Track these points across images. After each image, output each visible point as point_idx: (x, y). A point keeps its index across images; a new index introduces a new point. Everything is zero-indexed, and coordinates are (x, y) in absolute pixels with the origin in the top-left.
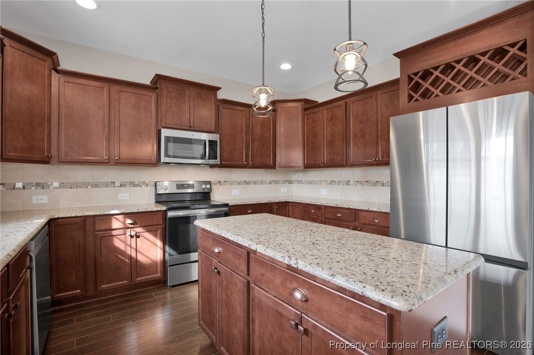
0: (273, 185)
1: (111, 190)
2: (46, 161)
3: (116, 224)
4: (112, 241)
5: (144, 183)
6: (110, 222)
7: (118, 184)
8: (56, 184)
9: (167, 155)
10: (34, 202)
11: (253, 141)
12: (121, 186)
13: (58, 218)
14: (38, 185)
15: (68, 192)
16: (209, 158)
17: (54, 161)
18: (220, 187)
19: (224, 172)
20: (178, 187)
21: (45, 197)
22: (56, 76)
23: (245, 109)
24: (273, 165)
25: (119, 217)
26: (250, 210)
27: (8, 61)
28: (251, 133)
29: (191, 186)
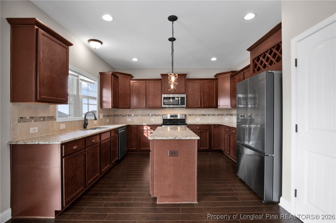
0: (220, 117)
1: (148, 117)
2: (129, 108)
3: (145, 128)
4: (144, 133)
5: (159, 115)
6: (143, 128)
7: (150, 115)
8: (133, 115)
9: (164, 104)
10: (128, 120)
11: (204, 96)
12: (151, 116)
13: (131, 125)
14: (128, 115)
15: (136, 117)
16: (181, 105)
17: (131, 108)
18: (191, 117)
19: (192, 110)
20: (171, 116)
21: (130, 119)
22: (131, 81)
23: (199, 81)
24: (216, 106)
25: (146, 126)
26: (198, 127)
27: (119, 80)
28: (203, 92)
29: (176, 116)
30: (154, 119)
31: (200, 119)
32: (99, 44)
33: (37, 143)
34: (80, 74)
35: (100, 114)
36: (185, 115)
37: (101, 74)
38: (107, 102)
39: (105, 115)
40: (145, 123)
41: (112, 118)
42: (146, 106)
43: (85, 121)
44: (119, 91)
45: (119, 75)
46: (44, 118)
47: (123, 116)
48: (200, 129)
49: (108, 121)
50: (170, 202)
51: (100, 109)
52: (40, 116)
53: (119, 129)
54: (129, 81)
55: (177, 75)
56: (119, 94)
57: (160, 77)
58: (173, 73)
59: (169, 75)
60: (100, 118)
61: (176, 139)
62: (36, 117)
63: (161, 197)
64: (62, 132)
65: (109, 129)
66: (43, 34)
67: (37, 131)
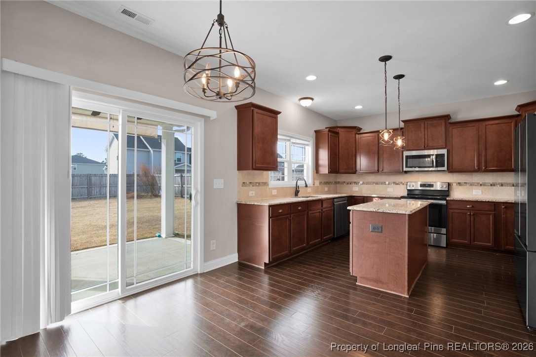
1: (384, 186)
2: (354, 173)
5: (401, 183)
7: (387, 183)
8: (361, 182)
9: (406, 167)
10: (354, 190)
11: (486, 150)
12: (389, 184)
13: (355, 196)
14: (355, 182)
15: (365, 186)
16: (437, 166)
17: (357, 172)
18: (460, 187)
19: (464, 176)
20: (422, 186)
21: (357, 188)
22: (357, 136)
23: (476, 124)
25: (377, 198)
26: (470, 205)
27: (340, 137)
28: (485, 142)
29: (431, 186)
30: (392, 189)
31: (480, 191)
32: (310, 101)
33: (253, 203)
34: (292, 137)
35: (315, 181)
36: (449, 185)
37: (316, 132)
38: (323, 166)
39: (323, 181)
40: (375, 194)
41: (332, 186)
42: (378, 170)
43: (296, 188)
44: (340, 151)
45: (340, 131)
46: (259, 183)
47: (348, 184)
48: (473, 209)
49: (326, 189)
50: (372, 286)
51: (315, 174)
52: (257, 181)
53: (335, 200)
54: (354, 136)
55: (391, 131)
56: (340, 155)
57: (402, 125)
58: (386, 129)
59: (380, 131)
60: (315, 185)
61: (379, 211)
62: (253, 183)
63: (361, 277)
64: (274, 197)
65: (320, 198)
66: (257, 113)
67: (254, 195)
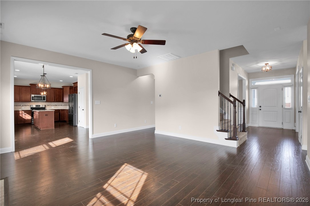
0: (65, 106)
1: (20, 107)
3: (20, 112)
5: (28, 105)
6: (19, 112)
7: (21, 105)
9: (32, 100)
11: (56, 96)
16: (43, 100)
18: (48, 106)
20: (36, 106)
23: (54, 89)
24: (63, 101)
28: (56, 94)
29: (39, 106)
30: (25, 107)
31: (54, 107)
36: (45, 106)
42: (20, 101)
57: (30, 86)
